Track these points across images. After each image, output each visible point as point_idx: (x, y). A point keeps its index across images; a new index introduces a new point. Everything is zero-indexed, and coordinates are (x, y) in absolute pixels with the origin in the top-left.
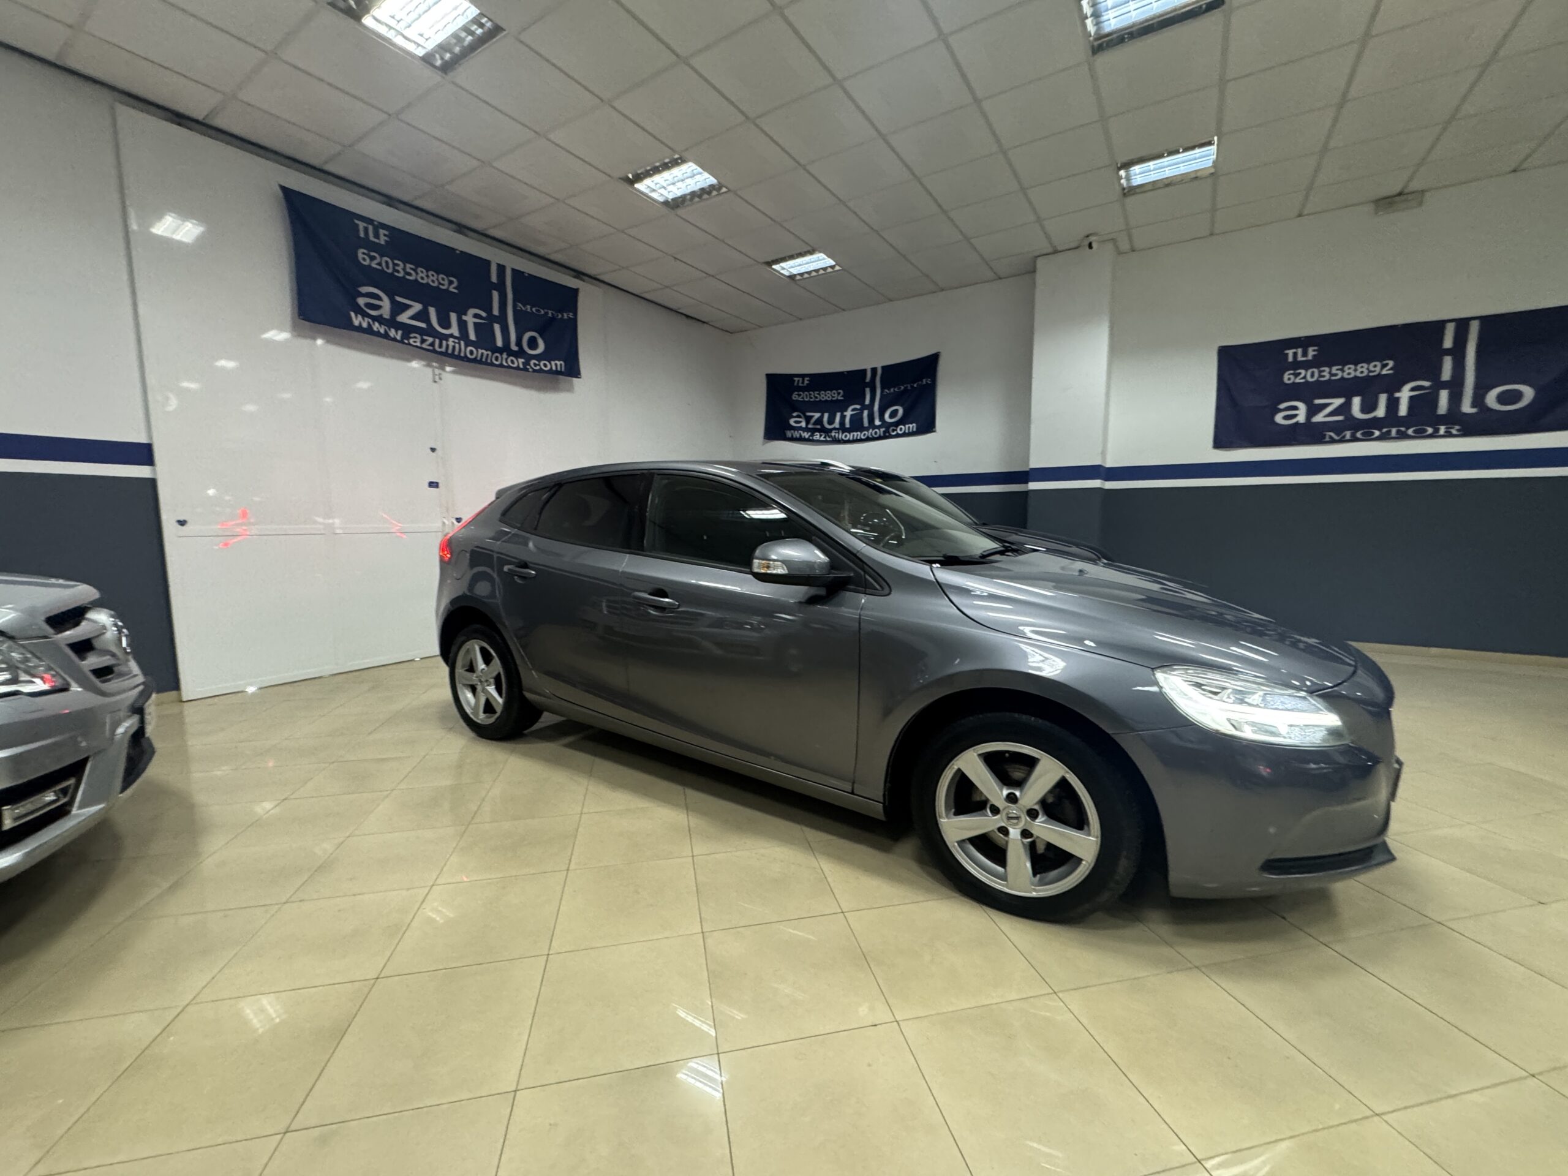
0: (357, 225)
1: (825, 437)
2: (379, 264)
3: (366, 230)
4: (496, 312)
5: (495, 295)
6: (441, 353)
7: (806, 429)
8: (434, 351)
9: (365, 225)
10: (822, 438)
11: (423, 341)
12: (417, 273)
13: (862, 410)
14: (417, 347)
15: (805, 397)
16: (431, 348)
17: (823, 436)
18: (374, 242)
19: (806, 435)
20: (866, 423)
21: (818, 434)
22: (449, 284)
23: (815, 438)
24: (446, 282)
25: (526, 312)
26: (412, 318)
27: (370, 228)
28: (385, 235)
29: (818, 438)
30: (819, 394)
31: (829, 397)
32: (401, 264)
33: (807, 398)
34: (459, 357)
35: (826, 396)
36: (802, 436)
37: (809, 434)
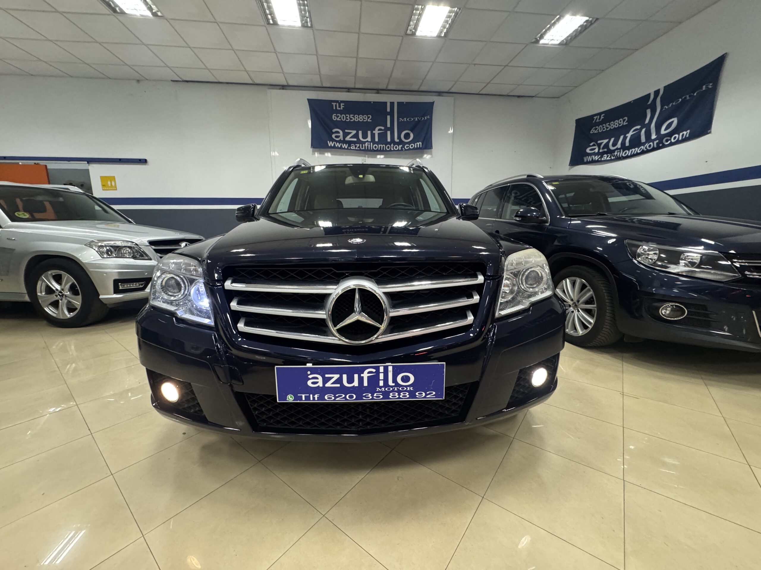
0: (333, 105)
1: (611, 157)
2: (340, 118)
3: (336, 105)
4: (389, 125)
5: (389, 117)
6: (363, 150)
7: (598, 154)
8: (360, 150)
9: (336, 104)
10: (608, 158)
11: (356, 146)
12: (354, 118)
13: (641, 130)
14: (353, 149)
15: (600, 129)
16: (359, 149)
17: (609, 156)
18: (339, 110)
19: (596, 158)
20: (643, 139)
21: (606, 155)
23: (603, 159)
24: (367, 118)
25: (404, 121)
26: (351, 138)
27: (338, 104)
28: (343, 105)
29: (605, 159)
30: (609, 125)
31: (616, 125)
32: (348, 115)
33: (601, 130)
34: (370, 151)
35: (614, 124)
36: (594, 159)
37: (600, 156)
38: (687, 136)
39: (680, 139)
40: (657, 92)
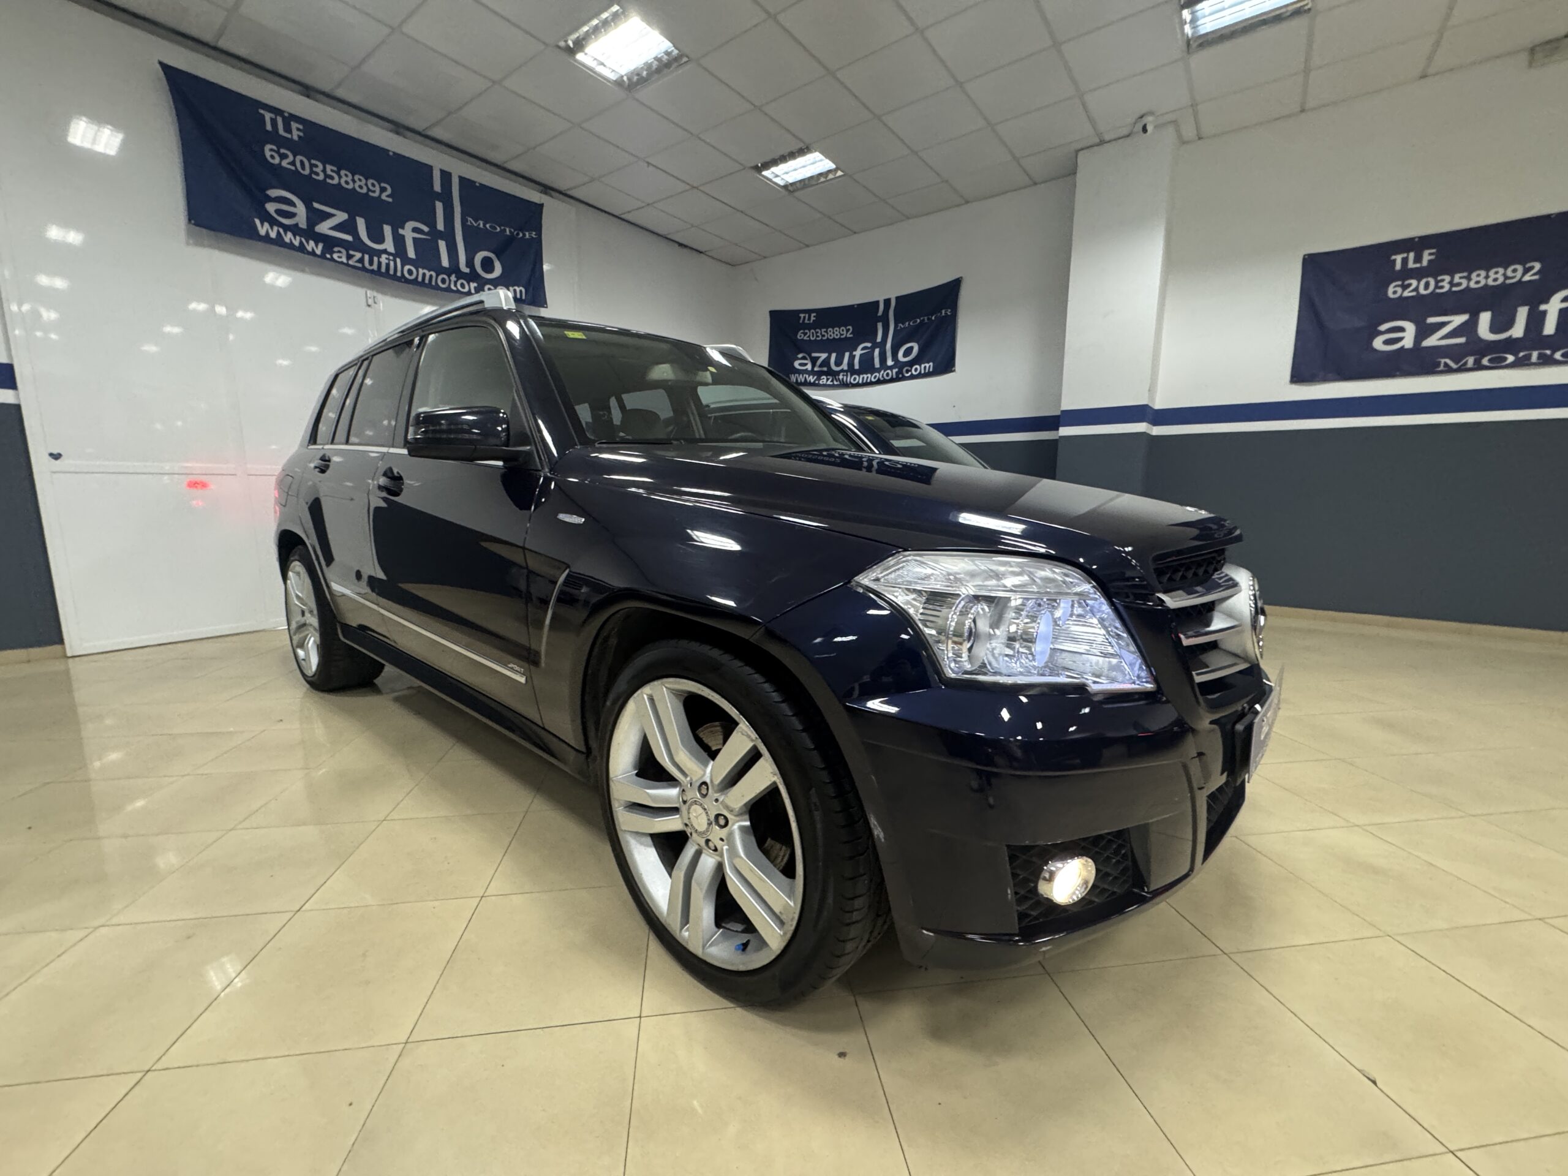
0: (263, 116)
1: (832, 381)
2: (293, 163)
3: (274, 122)
4: (440, 226)
5: (439, 206)
6: (372, 271)
7: (812, 372)
8: (364, 269)
9: (273, 116)
10: (829, 383)
11: (349, 257)
12: (340, 177)
13: (873, 349)
14: (342, 263)
15: (809, 335)
16: (360, 265)
17: (830, 380)
18: (285, 137)
19: (811, 379)
20: (877, 365)
21: (825, 377)
22: (382, 192)
23: (821, 382)
24: (377, 189)
25: (478, 227)
26: (335, 229)
27: (279, 120)
28: (298, 129)
29: (825, 383)
30: (826, 332)
31: (837, 335)
32: (319, 164)
33: (813, 336)
34: (394, 277)
35: (834, 333)
36: (808, 380)
37: (815, 377)
38: (931, 370)
39: (923, 372)
40: (887, 302)
